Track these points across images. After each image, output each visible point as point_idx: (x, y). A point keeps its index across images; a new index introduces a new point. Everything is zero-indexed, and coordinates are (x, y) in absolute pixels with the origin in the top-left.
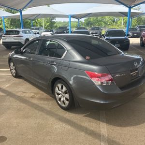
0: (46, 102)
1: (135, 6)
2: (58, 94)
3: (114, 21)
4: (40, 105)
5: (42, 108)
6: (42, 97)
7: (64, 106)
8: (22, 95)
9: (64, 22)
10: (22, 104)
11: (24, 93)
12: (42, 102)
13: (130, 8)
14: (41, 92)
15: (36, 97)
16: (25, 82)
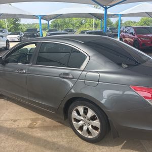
0: (55, 133)
1: (111, 6)
2: (78, 121)
3: (81, 23)
4: (49, 139)
5: (54, 143)
6: (46, 124)
7: (90, 137)
8: (13, 126)
9: (28, 24)
10: (19, 142)
11: (15, 121)
12: (49, 133)
13: (106, 9)
14: (41, 116)
15: (37, 125)
16: (9, 103)
